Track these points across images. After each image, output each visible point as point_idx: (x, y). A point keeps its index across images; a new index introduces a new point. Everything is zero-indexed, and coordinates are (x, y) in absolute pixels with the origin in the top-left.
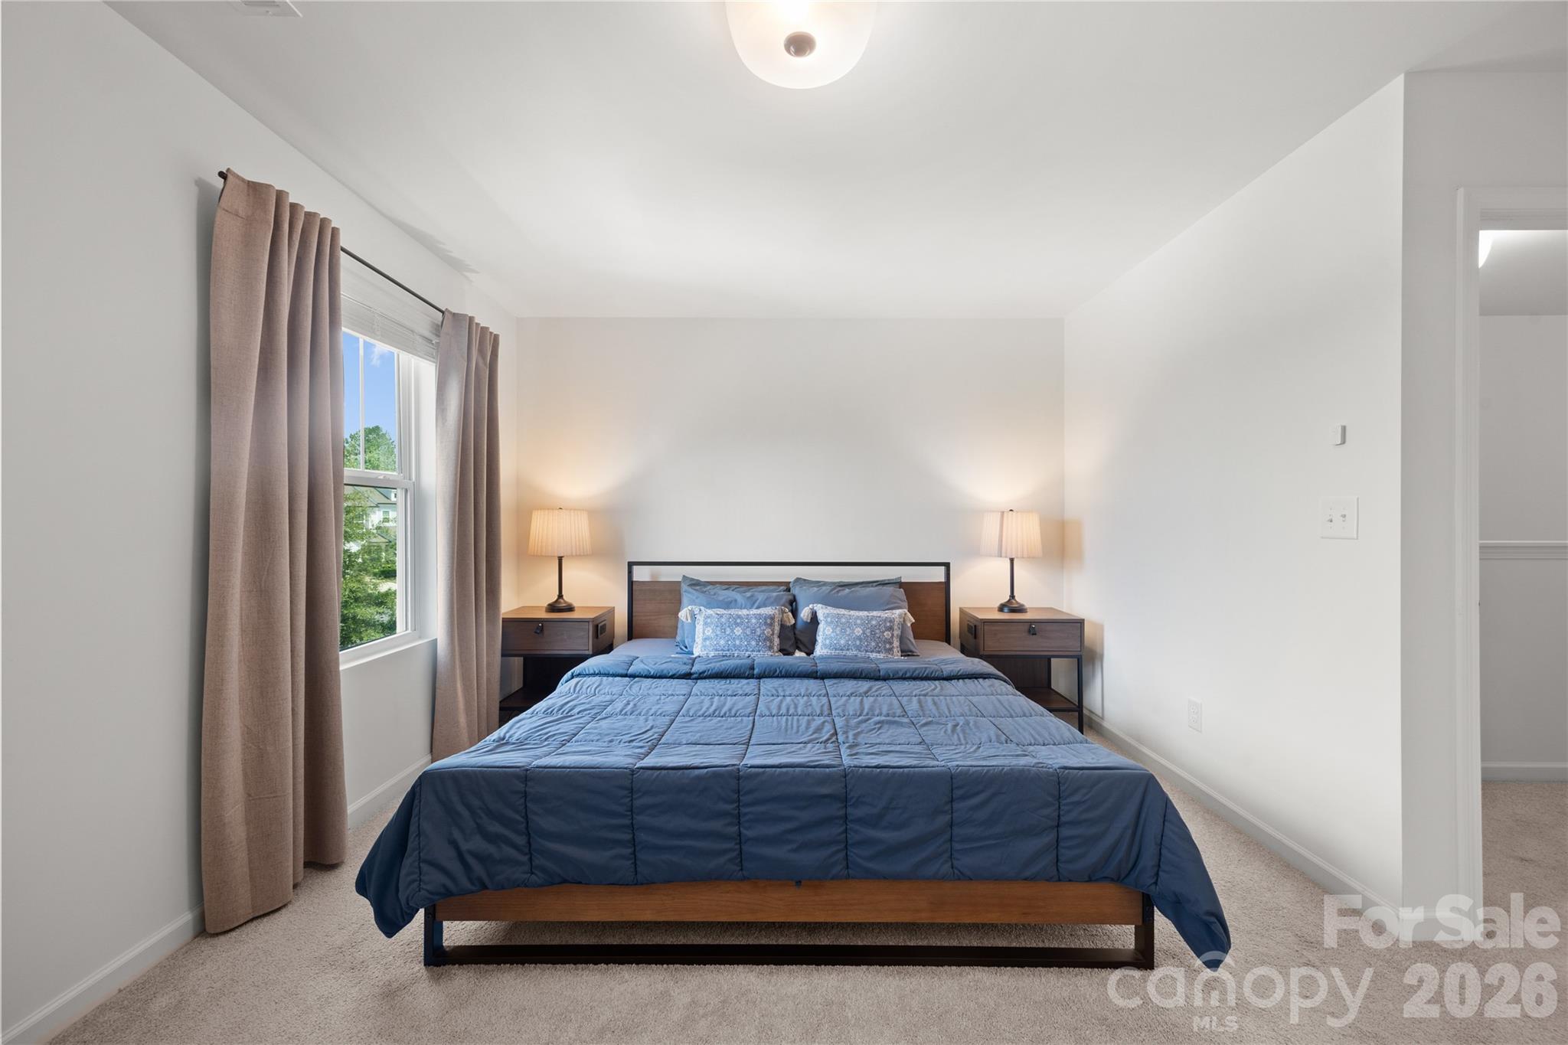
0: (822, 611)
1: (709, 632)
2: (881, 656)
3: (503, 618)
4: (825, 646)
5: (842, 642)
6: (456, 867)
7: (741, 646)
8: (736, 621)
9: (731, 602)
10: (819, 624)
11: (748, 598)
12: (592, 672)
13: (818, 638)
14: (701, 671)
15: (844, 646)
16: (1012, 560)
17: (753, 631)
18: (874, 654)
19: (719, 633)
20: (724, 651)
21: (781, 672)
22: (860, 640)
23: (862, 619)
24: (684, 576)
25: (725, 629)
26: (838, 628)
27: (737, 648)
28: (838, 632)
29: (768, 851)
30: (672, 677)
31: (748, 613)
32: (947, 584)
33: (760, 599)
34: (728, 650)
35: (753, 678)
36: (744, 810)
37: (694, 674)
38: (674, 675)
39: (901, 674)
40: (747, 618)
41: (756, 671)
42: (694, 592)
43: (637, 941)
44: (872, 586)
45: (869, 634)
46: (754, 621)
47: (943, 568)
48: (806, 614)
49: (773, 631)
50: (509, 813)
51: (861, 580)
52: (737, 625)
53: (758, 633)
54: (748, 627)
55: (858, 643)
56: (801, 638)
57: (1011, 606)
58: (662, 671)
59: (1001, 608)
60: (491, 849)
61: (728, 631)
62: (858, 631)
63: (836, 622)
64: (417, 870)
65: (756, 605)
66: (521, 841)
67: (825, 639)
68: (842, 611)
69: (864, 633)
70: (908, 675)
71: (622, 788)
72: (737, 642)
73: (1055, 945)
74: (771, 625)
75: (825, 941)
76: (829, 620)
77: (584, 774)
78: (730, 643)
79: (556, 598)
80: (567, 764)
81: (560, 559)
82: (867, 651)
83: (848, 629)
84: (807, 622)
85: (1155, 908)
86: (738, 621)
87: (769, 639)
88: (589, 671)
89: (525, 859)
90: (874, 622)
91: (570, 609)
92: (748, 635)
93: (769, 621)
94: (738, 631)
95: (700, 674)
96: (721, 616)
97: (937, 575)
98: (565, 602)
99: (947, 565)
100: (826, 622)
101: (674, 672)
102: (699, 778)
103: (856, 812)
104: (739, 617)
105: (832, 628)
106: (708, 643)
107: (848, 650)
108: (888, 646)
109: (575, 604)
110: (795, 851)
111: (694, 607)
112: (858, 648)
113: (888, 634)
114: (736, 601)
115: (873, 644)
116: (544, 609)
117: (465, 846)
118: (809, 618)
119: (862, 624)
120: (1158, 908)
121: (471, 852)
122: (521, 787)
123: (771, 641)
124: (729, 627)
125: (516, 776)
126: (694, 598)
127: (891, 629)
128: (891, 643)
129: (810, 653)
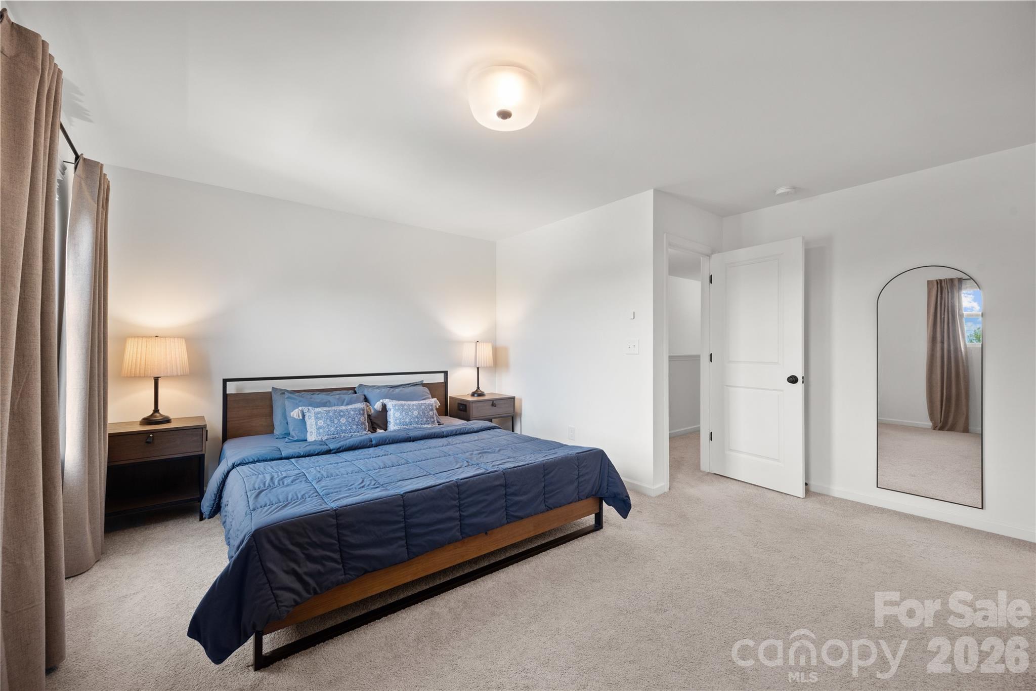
0: (390, 404)
1: (321, 423)
2: (429, 426)
3: (109, 434)
4: (396, 424)
5: (407, 420)
6: (297, 586)
7: (346, 430)
8: (340, 414)
9: (326, 403)
10: (387, 411)
11: (338, 399)
12: (251, 460)
13: (389, 420)
14: (338, 447)
15: (409, 423)
16: (478, 368)
17: (353, 420)
18: (426, 425)
19: (329, 423)
20: (334, 434)
21: (389, 441)
22: (417, 418)
23: (416, 406)
24: (273, 388)
25: (333, 420)
26: (404, 413)
27: (344, 431)
28: (404, 415)
29: (475, 520)
30: (318, 454)
31: (346, 408)
32: (446, 383)
33: (346, 399)
34: (337, 434)
35: (372, 447)
36: (462, 502)
37: (333, 450)
38: (319, 453)
39: (454, 433)
40: (347, 411)
41: (374, 442)
42: (297, 398)
43: (391, 601)
44: (408, 387)
45: (422, 414)
46: (352, 413)
47: (443, 374)
48: (379, 406)
49: (365, 418)
50: (327, 540)
51: (401, 384)
52: (342, 416)
53: (357, 420)
54: (349, 417)
55: (416, 420)
56: (375, 421)
57: (478, 393)
58: (310, 451)
59: (473, 395)
60: (318, 567)
61: (336, 421)
62: (416, 413)
63: (402, 409)
64: (272, 596)
65: (345, 403)
66: (336, 556)
67: (396, 420)
68: (403, 402)
69: (419, 414)
70: (458, 432)
71: (400, 506)
72: (344, 428)
73: (562, 535)
74: (363, 414)
75: (485, 563)
76: (397, 408)
77: (373, 503)
78: (338, 429)
79: (151, 412)
80: (349, 503)
81: (156, 380)
82: (422, 424)
83: (410, 412)
84: (380, 411)
85: (604, 502)
86: (342, 414)
87: (363, 424)
88: (248, 460)
89: (340, 566)
90: (423, 407)
91: (167, 420)
92: (350, 422)
93: (362, 412)
94: (343, 420)
95: (338, 449)
96: (329, 412)
97: (440, 378)
98: (161, 415)
99: (446, 373)
100: (395, 409)
101: (319, 451)
102: (440, 490)
103: (511, 490)
104: (341, 411)
105: (400, 413)
106: (321, 430)
107: (411, 424)
108: (432, 420)
109: (171, 417)
110: (486, 517)
111: (303, 408)
112: (417, 423)
113: (431, 413)
114: (329, 401)
115: (425, 419)
116: (139, 423)
117: (299, 570)
118: (381, 408)
119: (417, 409)
120: (605, 501)
121: (306, 574)
122: (334, 521)
123: (365, 425)
124: (336, 418)
125: (330, 516)
126: (297, 402)
127: (432, 410)
128: (433, 418)
129: (386, 430)
